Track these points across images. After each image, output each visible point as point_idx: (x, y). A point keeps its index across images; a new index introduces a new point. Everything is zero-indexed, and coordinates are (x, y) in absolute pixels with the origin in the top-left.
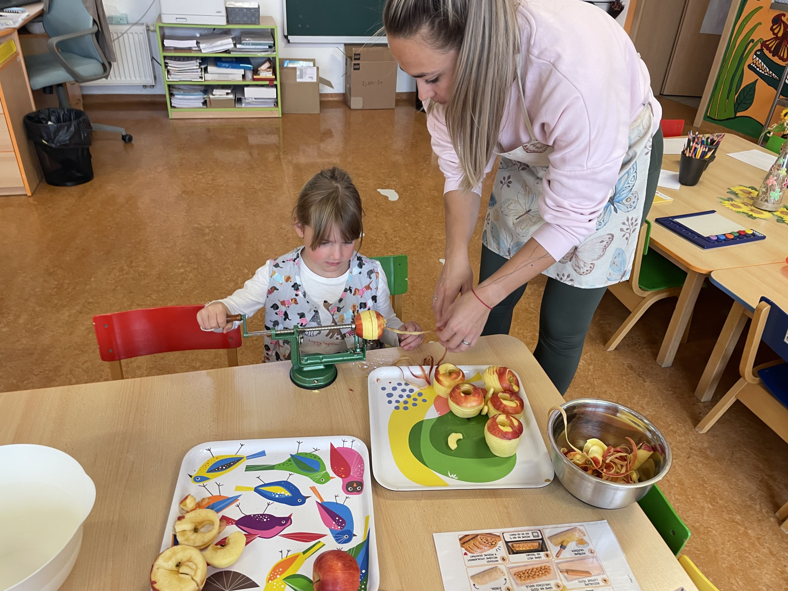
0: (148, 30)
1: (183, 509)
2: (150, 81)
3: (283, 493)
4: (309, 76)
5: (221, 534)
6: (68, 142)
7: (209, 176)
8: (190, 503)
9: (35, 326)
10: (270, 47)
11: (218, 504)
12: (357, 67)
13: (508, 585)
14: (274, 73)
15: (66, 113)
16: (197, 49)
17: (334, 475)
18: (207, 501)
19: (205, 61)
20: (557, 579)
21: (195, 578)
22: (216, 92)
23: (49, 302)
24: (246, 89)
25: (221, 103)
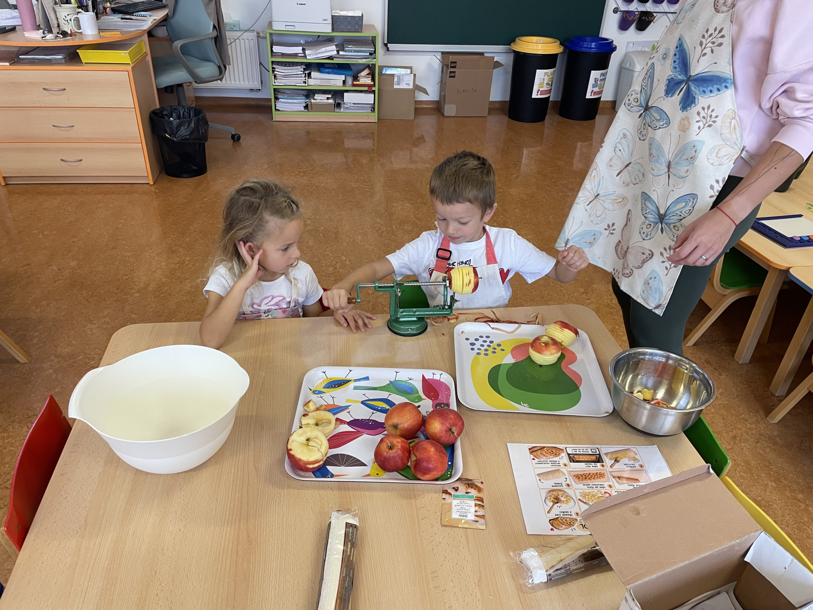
0: (258, 37)
1: (306, 410)
2: (257, 85)
3: (384, 406)
4: (406, 83)
5: (337, 429)
6: (188, 137)
7: (310, 173)
8: (312, 406)
9: (162, 294)
10: (371, 54)
11: (335, 409)
12: (452, 74)
13: (568, 482)
14: (373, 79)
15: (186, 110)
16: (303, 55)
17: (426, 398)
18: (324, 407)
19: (309, 67)
20: (610, 481)
21: (320, 450)
22: (317, 96)
23: (173, 274)
24: (345, 94)
25: (322, 108)
